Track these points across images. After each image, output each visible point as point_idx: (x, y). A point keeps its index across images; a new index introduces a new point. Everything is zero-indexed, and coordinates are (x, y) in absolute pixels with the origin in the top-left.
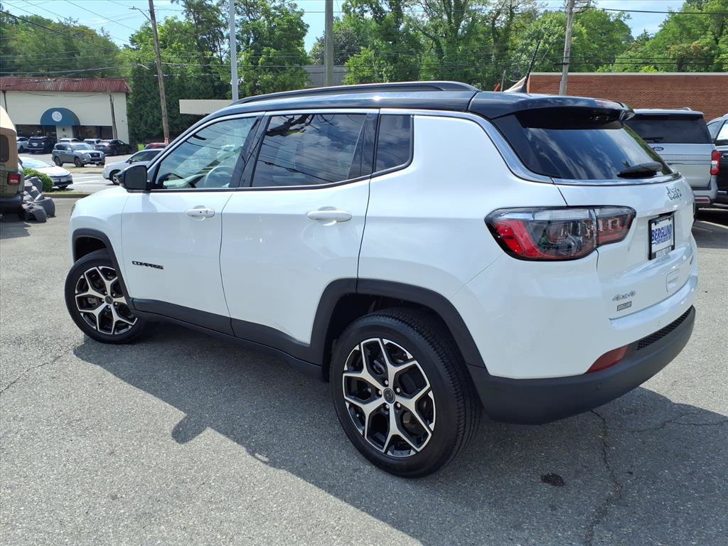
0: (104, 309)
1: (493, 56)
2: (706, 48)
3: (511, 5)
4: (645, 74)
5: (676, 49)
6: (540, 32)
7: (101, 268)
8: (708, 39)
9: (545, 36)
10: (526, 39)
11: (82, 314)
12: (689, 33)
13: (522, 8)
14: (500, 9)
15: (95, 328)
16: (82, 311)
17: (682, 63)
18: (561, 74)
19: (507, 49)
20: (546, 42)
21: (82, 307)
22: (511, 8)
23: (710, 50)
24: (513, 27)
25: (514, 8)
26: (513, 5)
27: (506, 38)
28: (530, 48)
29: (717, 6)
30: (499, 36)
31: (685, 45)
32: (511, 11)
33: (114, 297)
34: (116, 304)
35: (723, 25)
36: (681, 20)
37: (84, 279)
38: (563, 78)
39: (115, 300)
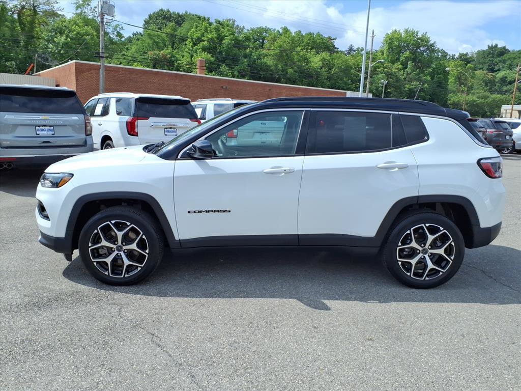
0: (115, 257)
1: (22, 41)
2: (169, 56)
3: (34, 4)
4: (136, 68)
5: (151, 54)
6: (61, 29)
7: (113, 222)
8: (169, 51)
9: (66, 32)
10: (50, 32)
11: (95, 264)
12: (157, 45)
13: (42, 8)
14: (24, 6)
15: (107, 273)
16: (95, 261)
17: (156, 63)
18: (99, 64)
19: (33, 37)
20: (67, 36)
21: (94, 257)
22: (34, 7)
23: (171, 57)
24: (37, 21)
25: (36, 6)
26: (35, 5)
27: (32, 28)
28: (55, 39)
29: (169, 30)
30: (25, 26)
31: (157, 52)
32: (34, 8)
33: (124, 245)
34: (126, 251)
35: (173, 43)
36: (151, 36)
37: (98, 233)
38: (101, 67)
39: (125, 248)
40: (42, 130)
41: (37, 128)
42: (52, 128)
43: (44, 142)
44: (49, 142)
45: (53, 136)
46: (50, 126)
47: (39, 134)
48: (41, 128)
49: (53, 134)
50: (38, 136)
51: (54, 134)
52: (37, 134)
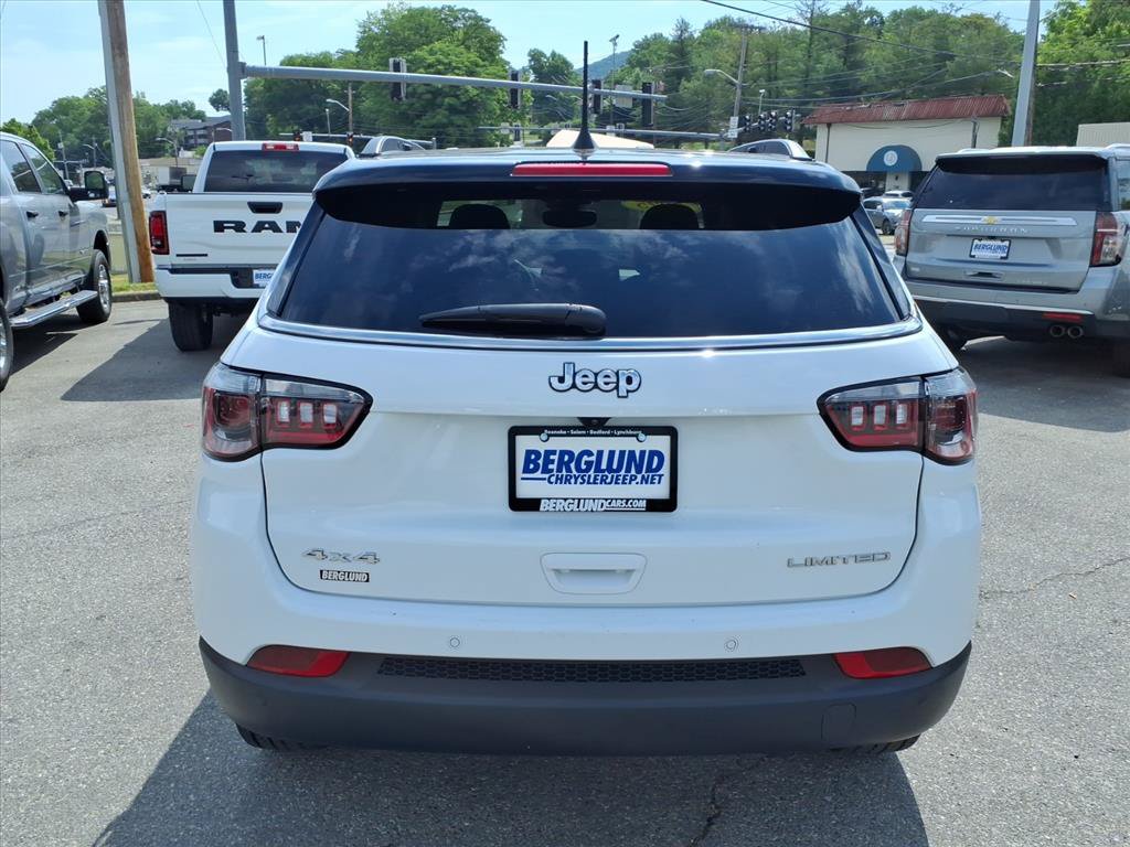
40: (984, 247)
41: (976, 242)
42: (1007, 243)
43: (981, 274)
44: (989, 275)
45: (1003, 262)
46: (1003, 239)
47: (974, 256)
48: (983, 242)
49: (1002, 258)
50: (973, 260)
51: (1006, 258)
52: (971, 256)
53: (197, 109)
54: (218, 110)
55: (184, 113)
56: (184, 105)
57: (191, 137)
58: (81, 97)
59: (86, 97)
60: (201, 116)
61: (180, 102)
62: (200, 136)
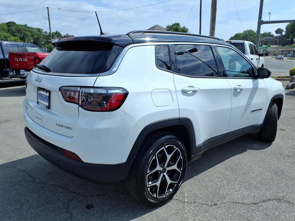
53: (272, 34)
54: (277, 34)
55: (268, 35)
56: (268, 33)
57: (268, 42)
58: (241, 33)
59: (243, 33)
60: (272, 36)
61: (267, 32)
62: (270, 41)
